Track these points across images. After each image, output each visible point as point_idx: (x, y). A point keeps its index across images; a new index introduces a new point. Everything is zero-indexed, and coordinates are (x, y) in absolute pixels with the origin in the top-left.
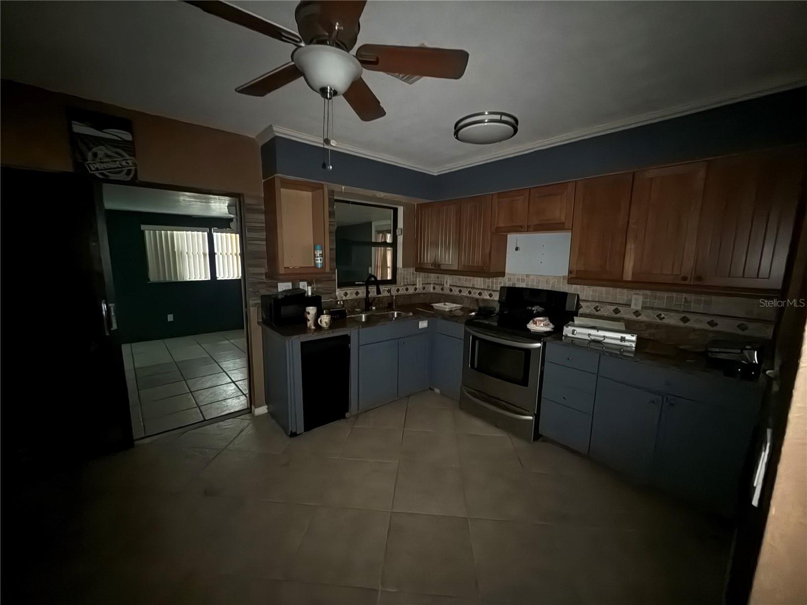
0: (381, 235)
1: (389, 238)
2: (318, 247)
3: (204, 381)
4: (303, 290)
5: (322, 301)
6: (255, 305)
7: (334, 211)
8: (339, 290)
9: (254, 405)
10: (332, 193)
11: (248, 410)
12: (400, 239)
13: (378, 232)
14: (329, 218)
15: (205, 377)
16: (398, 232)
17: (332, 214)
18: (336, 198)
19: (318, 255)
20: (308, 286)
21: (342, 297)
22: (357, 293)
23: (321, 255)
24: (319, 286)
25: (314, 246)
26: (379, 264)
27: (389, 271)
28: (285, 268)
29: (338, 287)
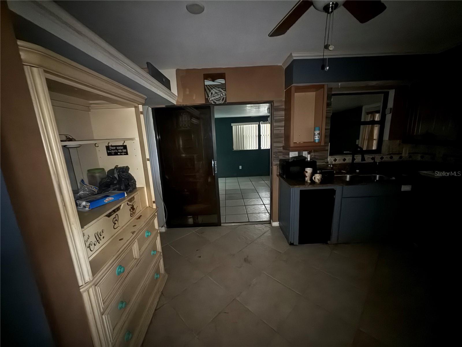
0: (370, 115)
1: (377, 117)
2: (317, 128)
3: (251, 201)
4: (305, 157)
5: (317, 164)
6: (276, 165)
7: (331, 103)
8: (330, 157)
9: (272, 220)
10: (330, 89)
11: (269, 222)
12: (389, 117)
13: (368, 113)
14: (327, 108)
15: (251, 199)
16: (388, 111)
17: (328, 105)
18: (333, 93)
19: (317, 134)
20: (308, 154)
21: (332, 162)
22: (344, 160)
23: (319, 134)
24: (316, 154)
25: (314, 128)
26: (366, 137)
27: (375, 143)
28: (294, 143)
29: (330, 155)
